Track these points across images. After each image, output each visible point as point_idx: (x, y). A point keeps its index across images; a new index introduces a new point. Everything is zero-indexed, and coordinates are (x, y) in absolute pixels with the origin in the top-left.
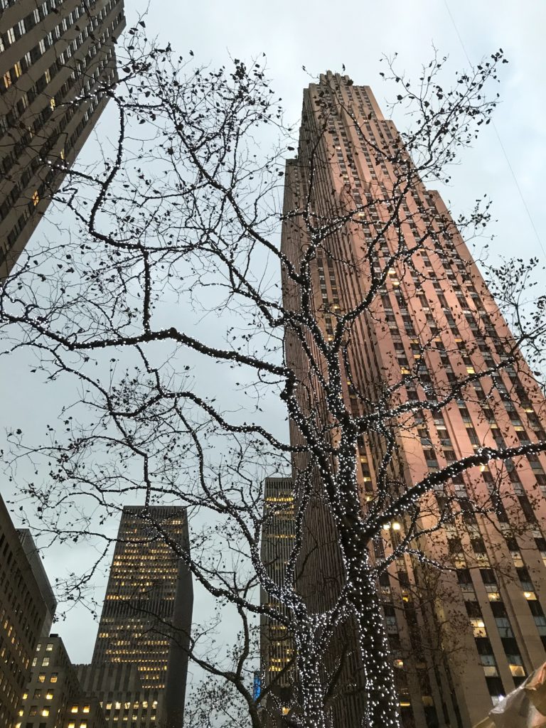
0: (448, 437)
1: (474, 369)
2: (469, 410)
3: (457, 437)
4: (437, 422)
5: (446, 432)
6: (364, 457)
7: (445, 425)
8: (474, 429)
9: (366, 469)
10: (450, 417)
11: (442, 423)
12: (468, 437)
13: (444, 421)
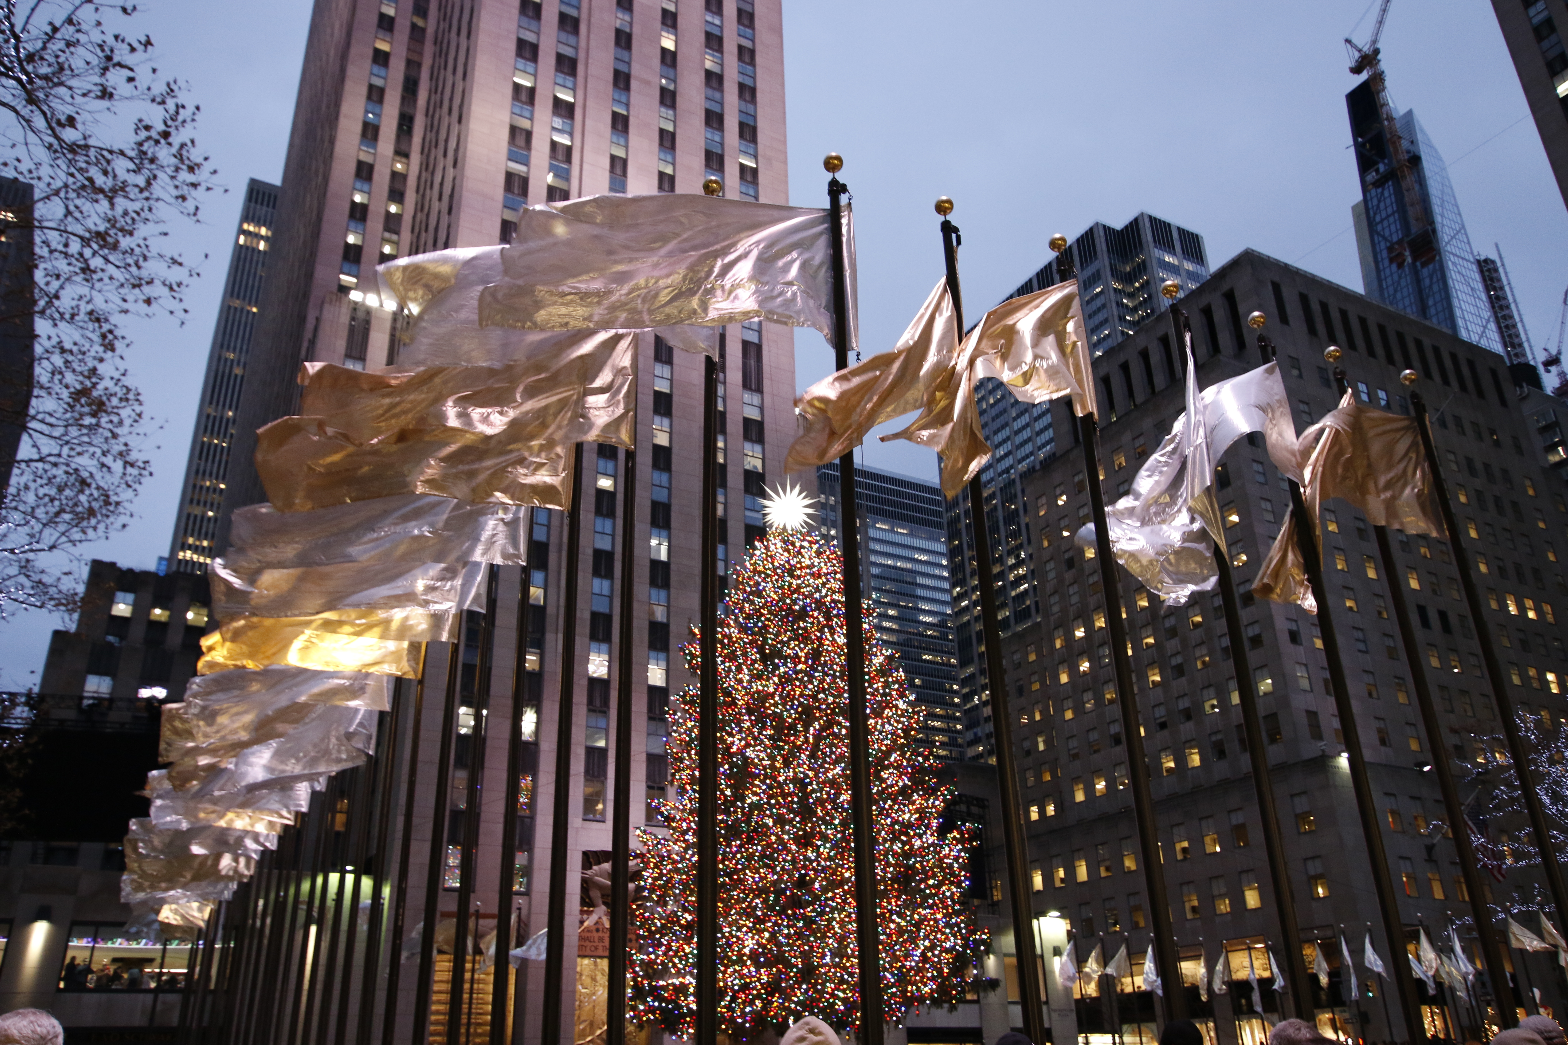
0: (568, 159)
1: (676, 42)
2: (632, 120)
3: (585, 166)
4: (558, 122)
5: (569, 150)
6: (404, 160)
7: (571, 135)
8: (625, 162)
9: (397, 186)
10: (588, 122)
11: (567, 128)
12: (607, 174)
13: (572, 127)
